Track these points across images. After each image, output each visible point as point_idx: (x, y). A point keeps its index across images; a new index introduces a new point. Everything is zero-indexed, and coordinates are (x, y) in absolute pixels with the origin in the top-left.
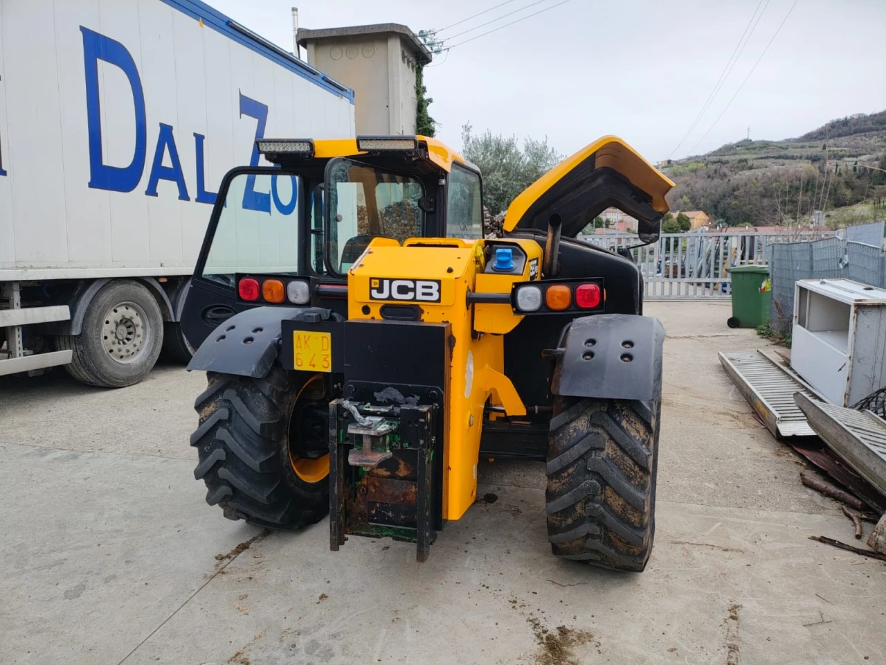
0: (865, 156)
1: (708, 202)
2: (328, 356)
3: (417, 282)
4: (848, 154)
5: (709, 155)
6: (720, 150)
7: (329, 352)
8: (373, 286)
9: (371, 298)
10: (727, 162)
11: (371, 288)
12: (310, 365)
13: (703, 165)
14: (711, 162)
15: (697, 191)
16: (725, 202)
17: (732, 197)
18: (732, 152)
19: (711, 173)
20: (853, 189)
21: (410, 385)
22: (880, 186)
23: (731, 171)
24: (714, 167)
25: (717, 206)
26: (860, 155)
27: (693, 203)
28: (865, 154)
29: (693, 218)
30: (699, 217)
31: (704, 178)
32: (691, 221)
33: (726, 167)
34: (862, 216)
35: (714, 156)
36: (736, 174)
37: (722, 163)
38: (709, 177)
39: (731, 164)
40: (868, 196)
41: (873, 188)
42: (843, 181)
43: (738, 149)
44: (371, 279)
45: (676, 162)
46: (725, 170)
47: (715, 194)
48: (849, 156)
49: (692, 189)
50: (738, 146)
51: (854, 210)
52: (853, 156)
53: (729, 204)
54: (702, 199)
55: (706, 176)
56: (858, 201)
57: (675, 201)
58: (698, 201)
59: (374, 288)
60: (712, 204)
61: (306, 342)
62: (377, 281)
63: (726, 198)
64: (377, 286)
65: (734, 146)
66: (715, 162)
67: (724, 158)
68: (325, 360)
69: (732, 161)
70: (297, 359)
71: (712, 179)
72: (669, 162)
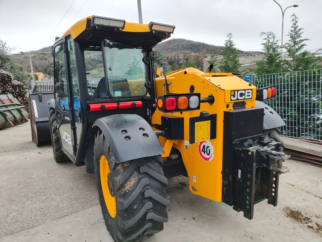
0: (92, 54)
1: (42, 69)
2: (209, 132)
3: (246, 91)
4: (86, 53)
5: (38, 51)
6: (42, 49)
7: (209, 130)
8: (232, 94)
9: (231, 100)
10: (46, 54)
11: (231, 95)
12: (202, 139)
13: (37, 54)
14: (40, 54)
15: (37, 65)
16: (49, 69)
17: (51, 67)
18: (47, 50)
19: (41, 58)
20: (91, 65)
21: (255, 136)
22: (99, 64)
23: (49, 57)
24: (41, 56)
25: (46, 70)
26: (90, 54)
27: (36, 69)
28: (91, 54)
29: (38, 75)
30: (40, 75)
31: (39, 60)
32: (38, 76)
33: (46, 56)
34: (95, 74)
35: (40, 51)
36: (51, 58)
37: (44, 54)
38: (40, 59)
39: (48, 55)
40: (96, 67)
41: (97, 65)
42: (87, 62)
43: (49, 49)
44: (231, 91)
45: (25, 53)
46: (46, 57)
47: (44, 66)
48: (87, 54)
49: (35, 64)
50: (49, 48)
51: (93, 72)
52: (88, 54)
53: (51, 70)
54: (40, 68)
55: (39, 59)
56: (93, 69)
57: (28, 68)
58: (38, 68)
59: (232, 95)
60: (44, 70)
61: (200, 127)
62: (233, 92)
63: (49, 67)
64: (233, 94)
65: (48, 48)
66: (41, 54)
67: (45, 52)
68: (208, 135)
69: (48, 53)
70: (197, 137)
71: (42, 60)
72: (22, 53)
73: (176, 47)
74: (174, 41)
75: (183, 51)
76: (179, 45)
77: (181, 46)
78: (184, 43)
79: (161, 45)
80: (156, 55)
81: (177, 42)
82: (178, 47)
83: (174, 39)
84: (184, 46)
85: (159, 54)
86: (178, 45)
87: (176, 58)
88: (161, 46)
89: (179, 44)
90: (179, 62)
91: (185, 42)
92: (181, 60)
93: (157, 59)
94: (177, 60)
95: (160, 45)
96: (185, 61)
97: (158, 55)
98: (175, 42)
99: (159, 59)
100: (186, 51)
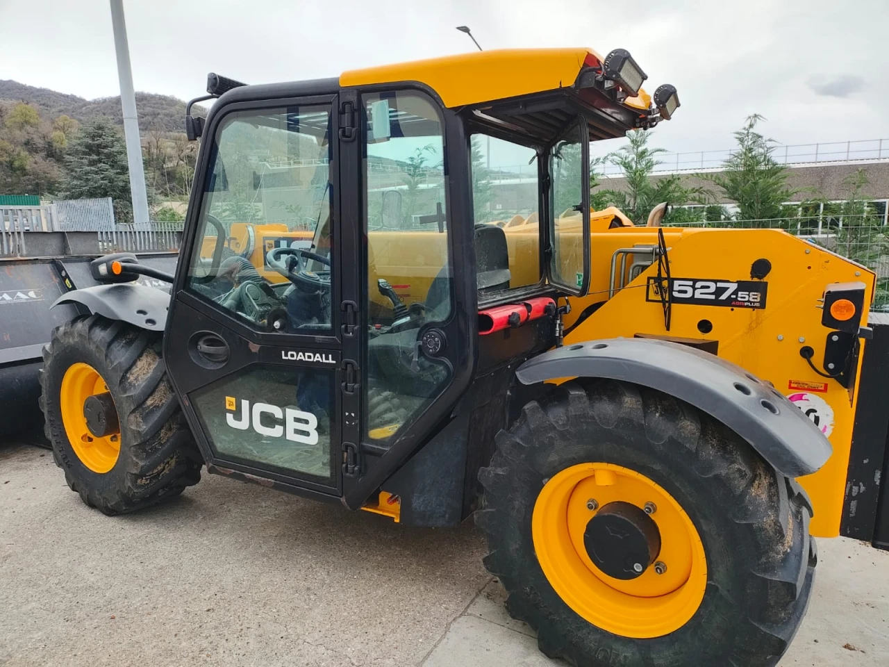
73: (147, 117)
74: (142, 100)
75: (171, 133)
76: (159, 114)
77: (166, 118)
78: (173, 110)
79: (96, 106)
80: (104, 137)
81: (153, 105)
82: (155, 120)
83: (142, 93)
84: (173, 118)
85: (112, 136)
86: (154, 114)
87: (154, 151)
88: (98, 109)
89: (160, 111)
90: (164, 166)
91: (177, 107)
92: (170, 158)
93: (106, 151)
94: (158, 159)
95: (94, 108)
96: (182, 162)
97: (110, 139)
98: (144, 102)
99: (114, 149)
100: (180, 134)
